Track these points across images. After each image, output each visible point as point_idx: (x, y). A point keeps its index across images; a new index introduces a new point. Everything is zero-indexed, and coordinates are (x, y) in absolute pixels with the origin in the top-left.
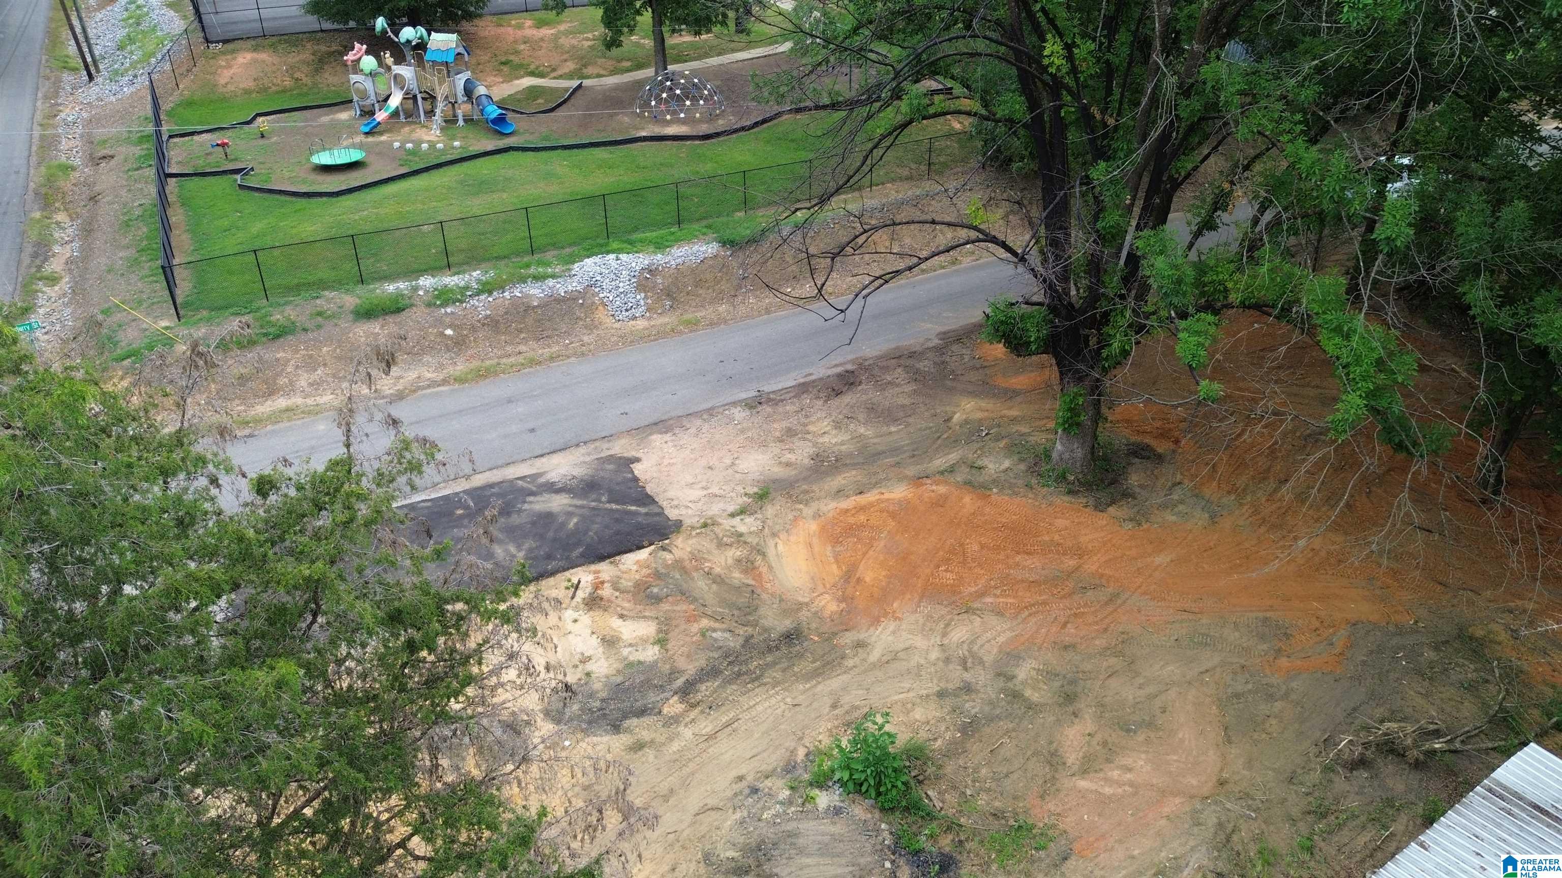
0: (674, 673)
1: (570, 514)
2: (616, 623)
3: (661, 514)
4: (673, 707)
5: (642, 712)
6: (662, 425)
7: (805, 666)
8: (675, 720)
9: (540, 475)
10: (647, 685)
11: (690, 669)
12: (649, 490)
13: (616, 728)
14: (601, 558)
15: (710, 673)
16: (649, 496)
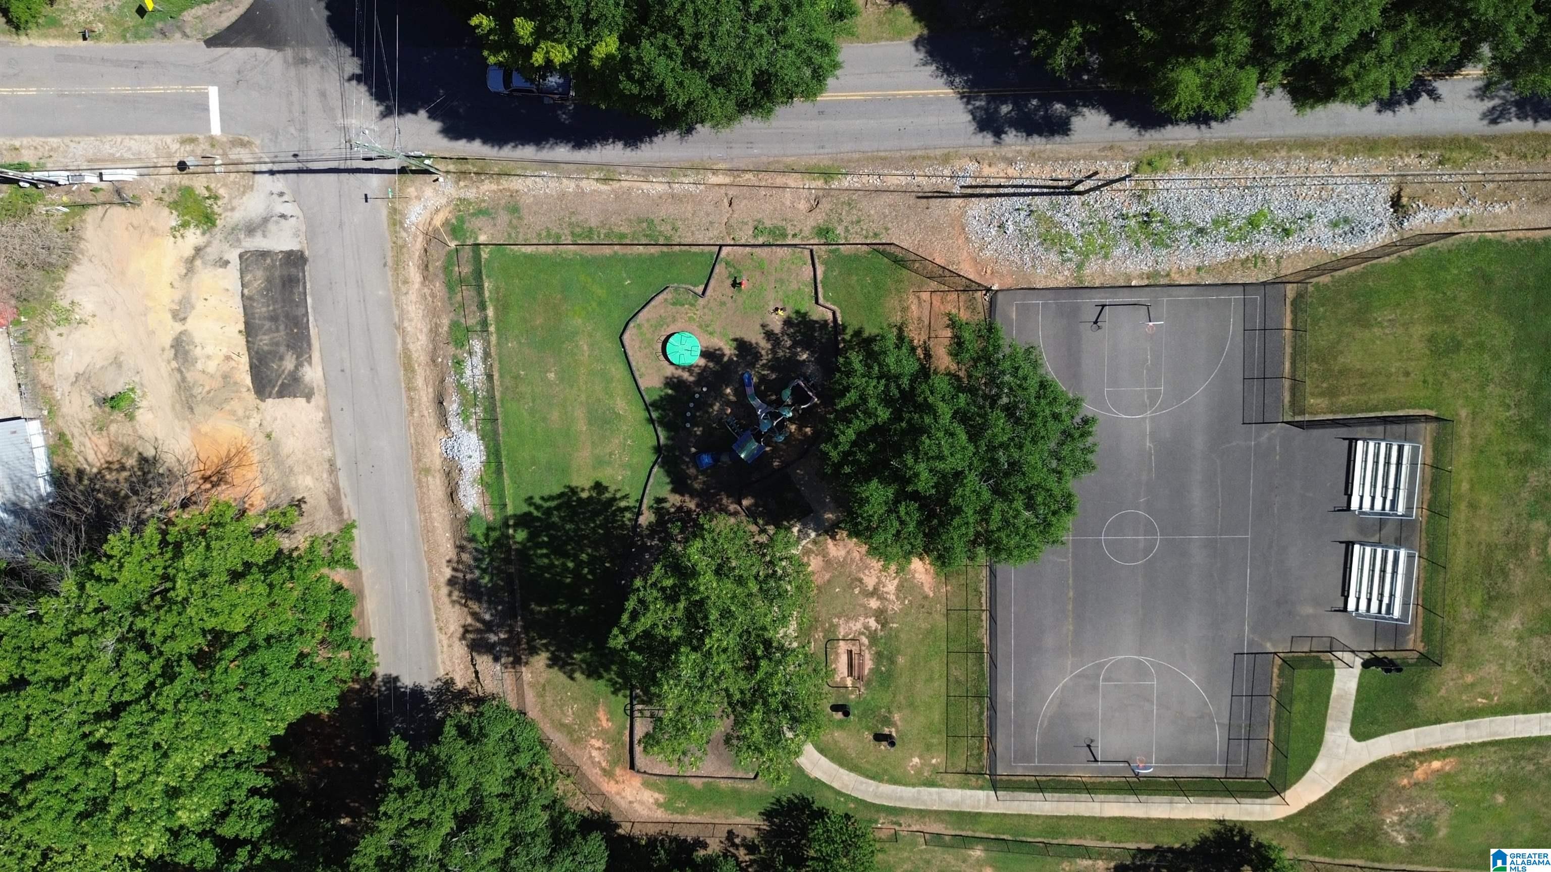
0: (188, 370)
1: (280, 367)
2: (216, 362)
3: (270, 397)
4: (174, 364)
5: (176, 355)
6: (328, 421)
7: (178, 407)
8: (169, 362)
9: (310, 364)
10: (186, 360)
11: (189, 376)
12: (287, 400)
13: (172, 346)
14: (251, 368)
15: (184, 379)
16: (282, 397)
